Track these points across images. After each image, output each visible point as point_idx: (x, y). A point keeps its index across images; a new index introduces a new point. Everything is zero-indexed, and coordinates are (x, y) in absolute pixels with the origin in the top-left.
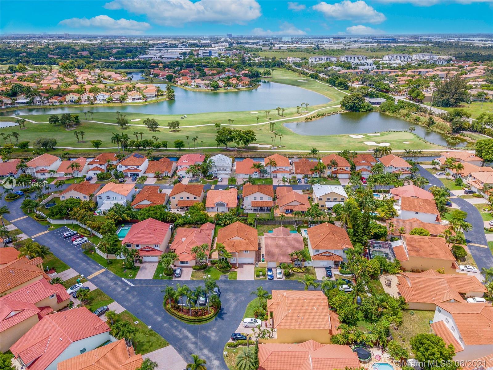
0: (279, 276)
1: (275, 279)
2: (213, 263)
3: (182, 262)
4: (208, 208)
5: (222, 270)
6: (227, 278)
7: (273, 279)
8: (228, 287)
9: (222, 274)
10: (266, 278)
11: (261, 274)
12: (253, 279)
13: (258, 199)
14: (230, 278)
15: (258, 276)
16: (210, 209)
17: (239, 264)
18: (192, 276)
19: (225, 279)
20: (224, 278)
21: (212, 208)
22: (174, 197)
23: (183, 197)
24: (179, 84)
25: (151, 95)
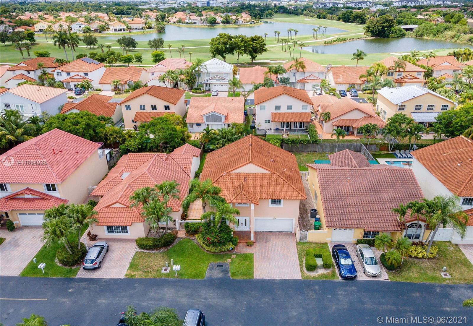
0: (371, 269)
1: (361, 277)
2: (192, 230)
3: (110, 229)
4: (191, 125)
5: (213, 249)
6: (226, 272)
7: (355, 277)
8: (229, 302)
9: (214, 261)
10: (334, 275)
11: (319, 262)
12: (298, 276)
13: (284, 110)
14: (234, 274)
15: (312, 268)
16: (195, 126)
17: (256, 233)
18: (133, 266)
19: (221, 275)
20: (217, 274)
21: (199, 125)
22: (129, 106)
23: (144, 106)
24: (172, 22)
25: (137, 27)
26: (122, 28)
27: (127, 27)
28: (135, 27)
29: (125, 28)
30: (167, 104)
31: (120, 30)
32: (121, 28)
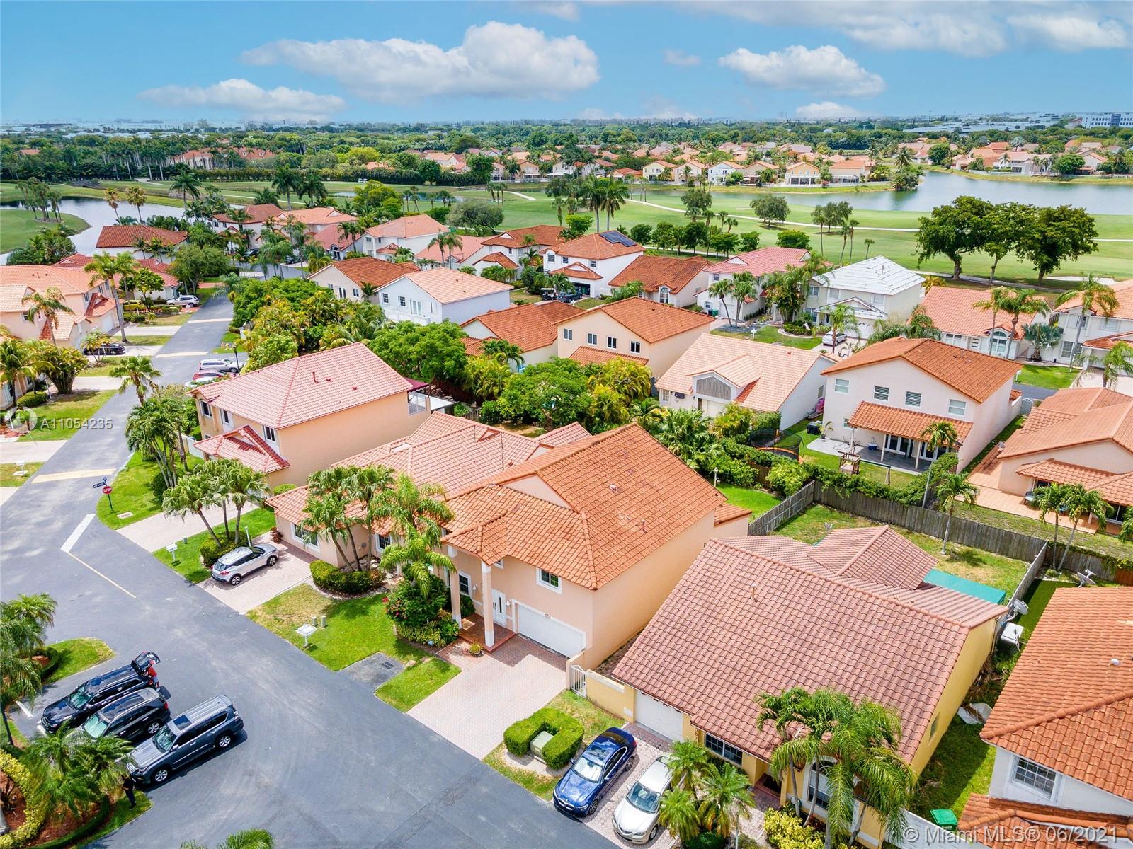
3: (298, 530)
4: (667, 394)
9: (386, 653)
10: (549, 786)
11: (541, 742)
12: (481, 751)
13: (896, 399)
14: (385, 688)
15: (511, 745)
16: (672, 398)
18: (273, 603)
19: (366, 679)
20: (364, 675)
21: (680, 396)
22: (570, 332)
23: (595, 336)
24: (957, 167)
25: (847, 177)
26: (810, 177)
27: (823, 176)
28: (843, 177)
29: (818, 177)
30: (637, 340)
31: (805, 182)
32: (807, 177)
